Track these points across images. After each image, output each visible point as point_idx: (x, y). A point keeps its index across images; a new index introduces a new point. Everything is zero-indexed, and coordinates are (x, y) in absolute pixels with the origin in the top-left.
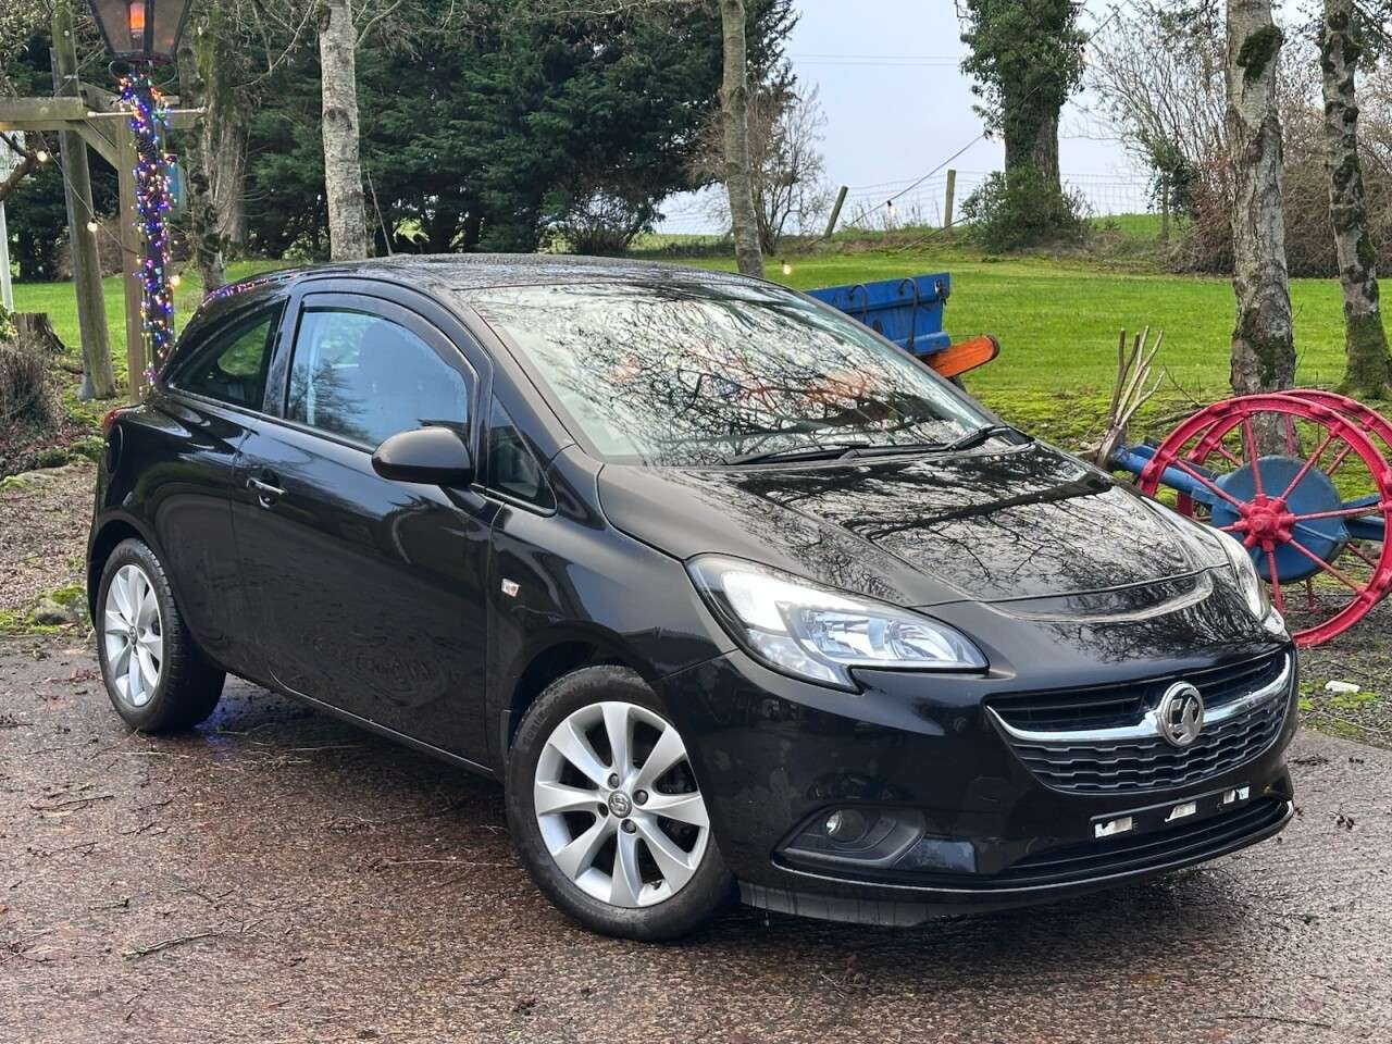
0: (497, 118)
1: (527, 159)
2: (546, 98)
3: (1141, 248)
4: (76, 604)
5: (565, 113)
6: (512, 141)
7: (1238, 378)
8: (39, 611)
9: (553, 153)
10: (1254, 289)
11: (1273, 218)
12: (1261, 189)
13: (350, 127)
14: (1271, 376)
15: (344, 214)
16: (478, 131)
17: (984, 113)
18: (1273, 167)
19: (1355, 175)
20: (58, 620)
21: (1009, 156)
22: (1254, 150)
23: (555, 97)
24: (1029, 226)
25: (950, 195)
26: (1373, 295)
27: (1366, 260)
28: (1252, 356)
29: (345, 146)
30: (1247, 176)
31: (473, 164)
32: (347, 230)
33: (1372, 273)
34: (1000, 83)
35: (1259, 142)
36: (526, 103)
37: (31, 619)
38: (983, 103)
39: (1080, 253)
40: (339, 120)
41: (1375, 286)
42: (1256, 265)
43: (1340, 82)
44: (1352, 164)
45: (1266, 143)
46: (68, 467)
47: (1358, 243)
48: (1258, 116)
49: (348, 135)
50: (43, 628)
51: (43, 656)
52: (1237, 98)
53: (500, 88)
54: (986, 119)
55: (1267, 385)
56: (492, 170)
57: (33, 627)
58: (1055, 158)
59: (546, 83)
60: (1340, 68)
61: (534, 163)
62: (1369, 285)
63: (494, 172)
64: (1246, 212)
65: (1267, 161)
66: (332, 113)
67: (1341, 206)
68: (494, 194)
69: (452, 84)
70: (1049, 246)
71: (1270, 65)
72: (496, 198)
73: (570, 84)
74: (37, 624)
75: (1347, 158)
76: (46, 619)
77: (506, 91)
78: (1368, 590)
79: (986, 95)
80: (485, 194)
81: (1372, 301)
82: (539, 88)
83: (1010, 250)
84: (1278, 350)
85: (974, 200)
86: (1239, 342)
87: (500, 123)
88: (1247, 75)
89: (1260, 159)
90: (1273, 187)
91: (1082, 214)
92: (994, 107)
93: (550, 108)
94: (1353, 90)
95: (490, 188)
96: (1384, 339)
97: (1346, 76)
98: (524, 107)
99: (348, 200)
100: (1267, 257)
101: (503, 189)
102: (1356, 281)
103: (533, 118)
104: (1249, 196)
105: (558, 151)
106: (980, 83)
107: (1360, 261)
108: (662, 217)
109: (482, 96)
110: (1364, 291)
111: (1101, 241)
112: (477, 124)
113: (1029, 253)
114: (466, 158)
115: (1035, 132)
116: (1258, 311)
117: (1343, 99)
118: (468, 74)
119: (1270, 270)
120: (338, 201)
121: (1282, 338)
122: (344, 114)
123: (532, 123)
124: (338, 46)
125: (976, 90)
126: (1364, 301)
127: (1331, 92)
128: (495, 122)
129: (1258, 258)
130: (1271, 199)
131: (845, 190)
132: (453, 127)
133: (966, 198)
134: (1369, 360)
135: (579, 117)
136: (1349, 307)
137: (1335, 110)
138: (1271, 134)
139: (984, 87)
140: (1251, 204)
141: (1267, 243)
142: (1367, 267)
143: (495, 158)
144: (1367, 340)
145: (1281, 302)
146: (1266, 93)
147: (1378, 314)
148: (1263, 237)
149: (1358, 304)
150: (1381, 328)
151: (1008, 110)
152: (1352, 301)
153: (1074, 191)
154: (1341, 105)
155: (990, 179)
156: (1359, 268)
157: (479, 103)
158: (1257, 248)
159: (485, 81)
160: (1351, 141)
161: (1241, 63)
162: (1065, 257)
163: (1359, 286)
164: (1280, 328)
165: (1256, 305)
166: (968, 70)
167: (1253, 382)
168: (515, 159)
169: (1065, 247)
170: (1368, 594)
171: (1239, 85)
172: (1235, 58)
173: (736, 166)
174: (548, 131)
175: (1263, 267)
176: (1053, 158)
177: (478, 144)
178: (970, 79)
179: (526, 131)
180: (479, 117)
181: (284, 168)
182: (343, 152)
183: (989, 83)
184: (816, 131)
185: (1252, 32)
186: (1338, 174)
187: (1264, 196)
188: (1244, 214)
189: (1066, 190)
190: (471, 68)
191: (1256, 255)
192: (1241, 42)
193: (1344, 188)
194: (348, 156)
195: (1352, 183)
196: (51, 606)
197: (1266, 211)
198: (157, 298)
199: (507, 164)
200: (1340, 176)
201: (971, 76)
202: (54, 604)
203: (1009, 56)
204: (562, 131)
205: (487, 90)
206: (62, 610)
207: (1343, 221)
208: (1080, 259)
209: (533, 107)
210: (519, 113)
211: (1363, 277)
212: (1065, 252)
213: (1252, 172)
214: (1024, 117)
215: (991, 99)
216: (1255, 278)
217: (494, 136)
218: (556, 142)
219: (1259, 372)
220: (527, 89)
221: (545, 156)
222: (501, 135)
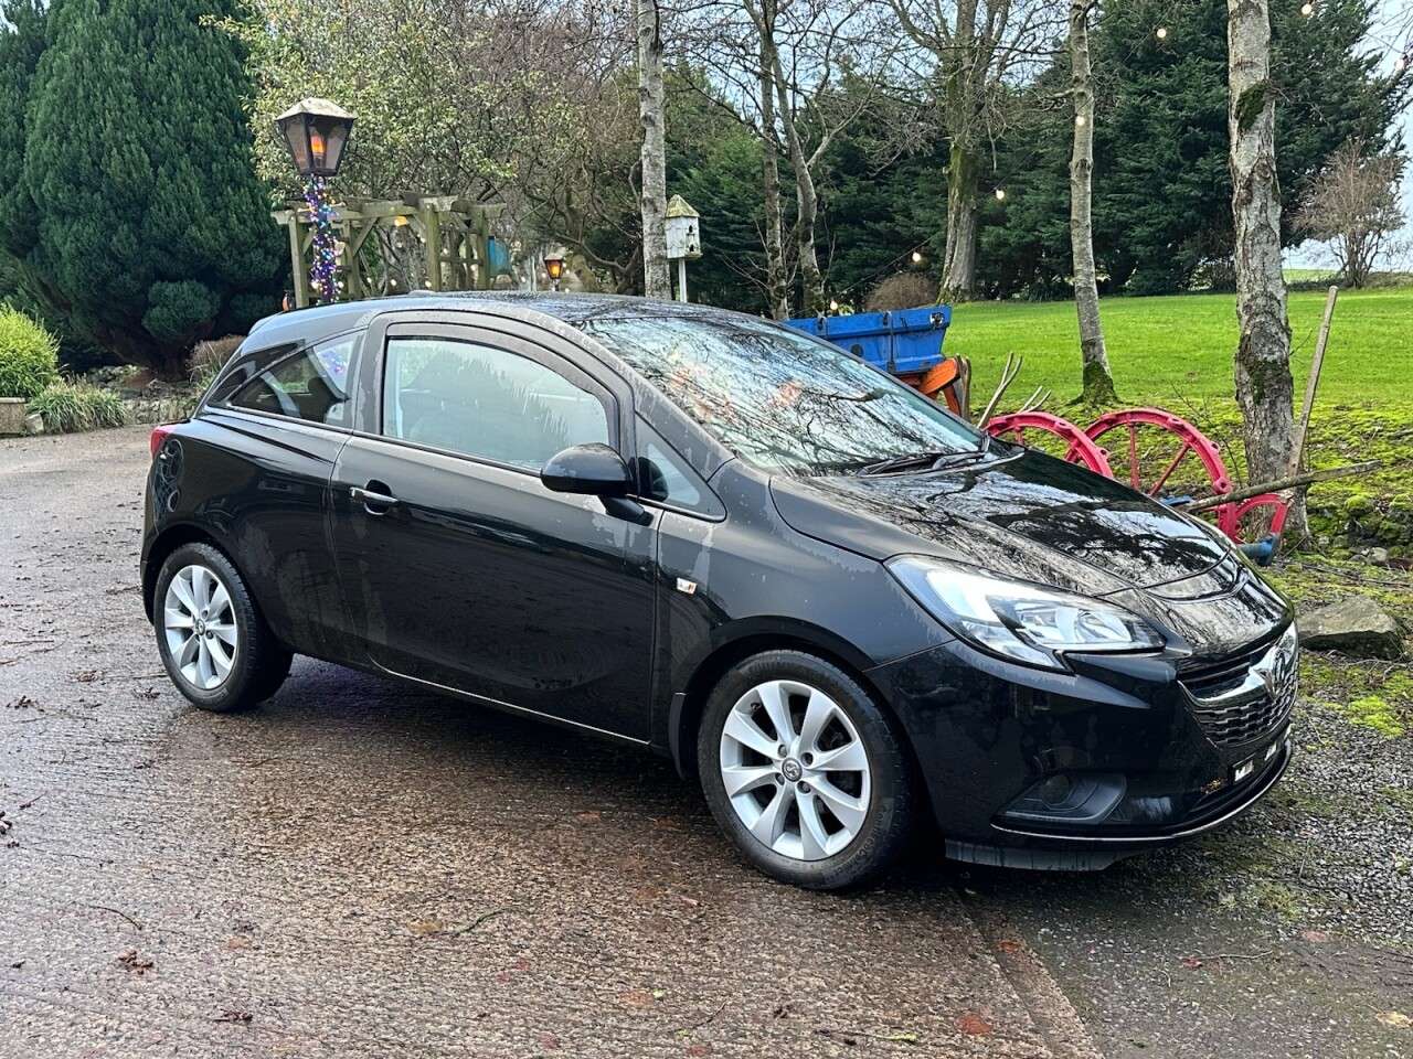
0: (1142, 190)
1: (1165, 220)
2: (1181, 174)
5: (1195, 185)
6: (1154, 207)
9: (1185, 214)
10: (1247, 317)
11: (1265, 253)
12: (1251, 229)
14: (1262, 394)
16: (1130, 201)
18: (1263, 208)
22: (1244, 194)
23: (1187, 173)
28: (1246, 376)
30: (1240, 217)
31: (1125, 226)
35: (1248, 187)
42: (1248, 296)
45: (1255, 186)
48: (1249, 163)
52: (1234, 149)
53: (1147, 168)
55: (1258, 403)
56: (1138, 230)
61: (1170, 223)
63: (1139, 231)
64: (1242, 249)
65: (1257, 203)
68: (1139, 247)
71: (1260, 116)
77: (1151, 171)
80: (1132, 248)
82: (1178, 166)
84: (1270, 371)
86: (1238, 365)
87: (1146, 194)
88: (1240, 128)
89: (1250, 202)
90: (1264, 226)
93: (1183, 181)
95: (1137, 243)
98: (1163, 181)
100: (1256, 289)
104: (1242, 235)
105: (1189, 214)
109: (1130, 176)
112: (1128, 196)
116: (1251, 337)
119: (1260, 301)
120: (647, 262)
121: (1275, 362)
123: (1168, 192)
128: (1140, 194)
129: (1250, 290)
130: (1263, 236)
132: (1110, 199)
138: (1258, 179)
140: (1243, 242)
141: (1258, 276)
143: (1141, 220)
146: (1259, 142)
148: (1254, 271)
157: (1129, 180)
158: (1250, 281)
159: (1135, 164)
161: (1237, 118)
164: (1272, 353)
165: (1248, 332)
167: (1250, 399)
168: (1156, 221)
171: (1236, 137)
174: (1183, 198)
175: (1254, 298)
177: (1127, 211)
179: (1166, 199)
180: (1129, 191)
181: (998, 236)
185: (1245, 89)
187: (1254, 234)
188: (1240, 251)
190: (1124, 155)
191: (1249, 287)
192: (1238, 99)
197: (1256, 247)
199: (1149, 225)
204: (1194, 198)
205: (1135, 170)
209: (1171, 180)
210: (1159, 185)
213: (1244, 213)
216: (1247, 307)
217: (1140, 204)
218: (1190, 207)
219: (1252, 391)
220: (1167, 167)
221: (1180, 217)
222: (1145, 203)
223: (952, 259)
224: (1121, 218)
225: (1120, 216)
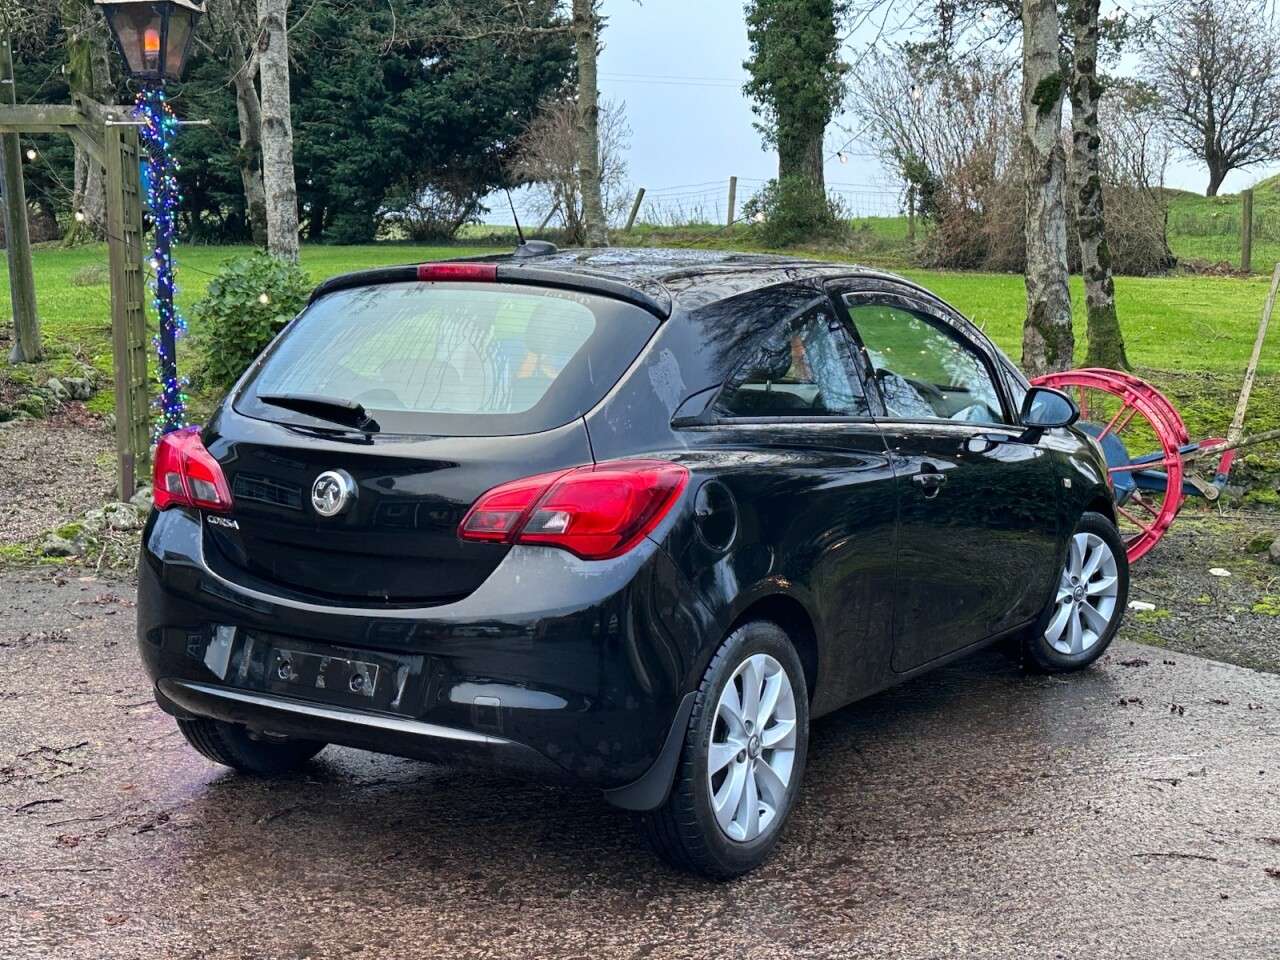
0: (342, 121)
1: (369, 158)
2: (387, 105)
3: (893, 246)
4: (78, 540)
5: (402, 119)
6: (356, 142)
7: (1028, 357)
8: (47, 545)
9: (391, 153)
10: (1042, 286)
11: (1058, 228)
12: (1049, 205)
13: (286, 134)
14: (1055, 356)
15: (280, 207)
16: (326, 132)
17: (762, 130)
18: (1059, 188)
19: (1097, 193)
20: (64, 553)
21: (782, 166)
22: (1044, 173)
23: (394, 104)
24: (800, 225)
25: (732, 198)
26: (1110, 291)
27: (1104, 260)
28: (1040, 340)
29: (281, 151)
30: (1039, 194)
31: (321, 161)
32: (282, 222)
33: (1109, 273)
34: (776, 105)
35: (1049, 167)
36: (368, 109)
37: (39, 552)
38: (762, 123)
39: (842, 249)
40: (277, 128)
41: (1111, 283)
42: (1045, 266)
43: (1086, 116)
44: (1094, 183)
45: (1054, 167)
46: (14, 422)
47: (1099, 248)
48: (1049, 145)
49: (284, 141)
50: (52, 559)
51: (63, 583)
52: (1031, 131)
53: (345, 95)
54: (764, 134)
55: (1052, 364)
56: (340, 167)
57: (43, 559)
58: (821, 169)
59: (385, 92)
60: (1086, 104)
61: (374, 162)
62: (1106, 283)
63: (340, 168)
64: (1037, 223)
65: (1054, 182)
66: (270, 122)
67: (1085, 217)
68: (342, 187)
69: (303, 90)
70: (818, 244)
71: (1057, 104)
72: (345, 191)
73: (408, 94)
74: (45, 556)
75: (1090, 178)
76: (53, 552)
77: (350, 98)
78: (1154, 528)
79: (763, 114)
80: (333, 187)
81: (1109, 295)
82: (380, 97)
83: (784, 245)
84: (1061, 335)
85: (754, 202)
86: (1030, 329)
87: (345, 125)
88: (1040, 112)
89: (1049, 180)
90: (1059, 203)
91: (843, 216)
92: (770, 125)
93: (390, 114)
94: (1096, 122)
95: (339, 182)
96: (1117, 327)
97: (1090, 111)
98: (366, 112)
99: (282, 196)
100: (1054, 260)
101: (349, 184)
102: (1096, 280)
103: (377, 122)
104: (1040, 210)
105: (396, 152)
106: (758, 104)
107: (1100, 263)
108: (488, 210)
109: (329, 102)
110: (1103, 287)
111: (859, 240)
112: (324, 126)
113: (801, 249)
114: (315, 156)
115: (803, 147)
116: (1045, 304)
117: (1088, 130)
118: (317, 82)
119: (1056, 271)
120: (274, 196)
121: (1064, 326)
122: (281, 123)
123: (374, 126)
124: (276, 65)
125: (755, 110)
126: (1103, 295)
127: (1079, 123)
128: (339, 124)
129: (1046, 261)
130: (1057, 212)
131: (642, 191)
132: (304, 128)
133: (747, 201)
134: (1106, 344)
135: (414, 122)
136: (1090, 300)
137: (1082, 138)
138: (1058, 160)
139: (762, 107)
140: (1041, 216)
141: (1053, 249)
142: (1105, 268)
143: (342, 156)
144: (1105, 328)
145: (1064, 297)
146: (1055, 127)
147: (1113, 306)
148: (1050, 244)
149: (1098, 297)
150: (1115, 318)
151: (782, 128)
152: (1094, 295)
153: (837, 197)
154: (1087, 134)
155: (768, 185)
156: (1099, 268)
157: (327, 108)
158: (1046, 253)
159: (332, 89)
160: (1094, 165)
161: (1034, 102)
162: (831, 252)
163: (1098, 284)
164: (1062, 318)
165: (1045, 299)
166: (749, 93)
167: (1041, 361)
168: (358, 158)
169: (830, 245)
170: (1154, 533)
171: (1033, 120)
172: (1030, 97)
173: (589, 172)
174: (388, 133)
175: (1050, 268)
176: (819, 169)
177: (325, 144)
178: (751, 101)
179: (369, 133)
180: (327, 120)
182: (280, 155)
183: (766, 104)
184: (622, 141)
185: (1045, 77)
186: (1083, 191)
187: (1052, 210)
188: (1035, 225)
189: (830, 196)
190: (319, 77)
191: (1044, 258)
192: (1035, 85)
193: (1087, 204)
194: (284, 158)
195: (1094, 199)
196: (57, 541)
197: (1053, 222)
198: (165, 279)
199: (352, 162)
200: (1085, 192)
201: (751, 97)
202: (61, 539)
203: (784, 82)
204: (399, 134)
205: (334, 97)
206: (67, 544)
207: (1086, 229)
208: (842, 254)
209: (374, 113)
210: (362, 117)
211: (1102, 276)
212: (830, 248)
213: (1043, 191)
214: (796, 134)
215: (768, 117)
216: (1043, 276)
217: (339, 137)
218: (394, 144)
219: (1046, 353)
220: (370, 97)
221: (385, 156)
222: (345, 136)
223: (84, 184)
224: (320, 153)
225: (318, 150)
